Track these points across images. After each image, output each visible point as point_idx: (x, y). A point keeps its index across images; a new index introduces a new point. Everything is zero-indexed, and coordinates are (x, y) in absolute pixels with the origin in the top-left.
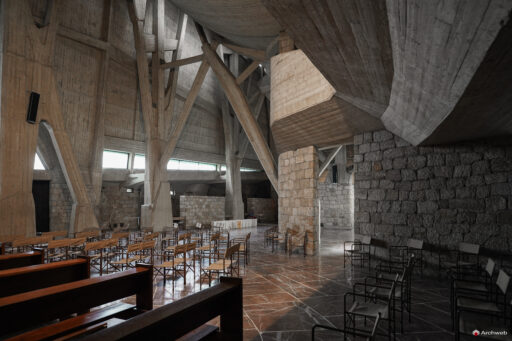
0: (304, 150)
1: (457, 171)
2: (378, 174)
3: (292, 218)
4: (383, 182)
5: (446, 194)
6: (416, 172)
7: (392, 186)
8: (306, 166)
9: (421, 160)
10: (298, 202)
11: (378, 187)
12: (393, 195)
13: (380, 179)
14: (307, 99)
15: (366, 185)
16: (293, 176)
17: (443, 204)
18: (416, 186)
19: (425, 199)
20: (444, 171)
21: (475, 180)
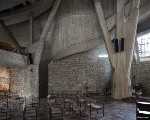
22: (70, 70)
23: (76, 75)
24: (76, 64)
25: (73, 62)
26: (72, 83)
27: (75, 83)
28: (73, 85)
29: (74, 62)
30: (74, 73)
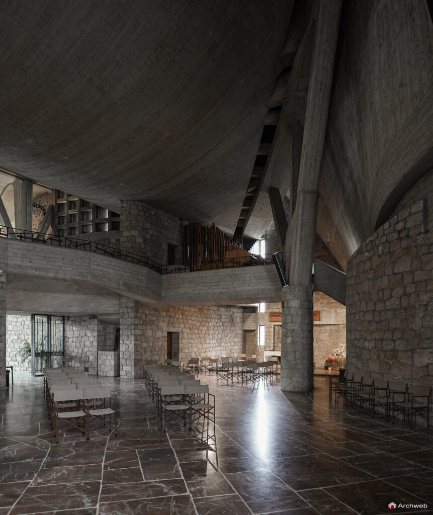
22: (385, 282)
23: (405, 302)
24: (404, 243)
25: (395, 236)
26: (390, 346)
27: (400, 345)
28: (394, 354)
29: (399, 232)
30: (398, 291)
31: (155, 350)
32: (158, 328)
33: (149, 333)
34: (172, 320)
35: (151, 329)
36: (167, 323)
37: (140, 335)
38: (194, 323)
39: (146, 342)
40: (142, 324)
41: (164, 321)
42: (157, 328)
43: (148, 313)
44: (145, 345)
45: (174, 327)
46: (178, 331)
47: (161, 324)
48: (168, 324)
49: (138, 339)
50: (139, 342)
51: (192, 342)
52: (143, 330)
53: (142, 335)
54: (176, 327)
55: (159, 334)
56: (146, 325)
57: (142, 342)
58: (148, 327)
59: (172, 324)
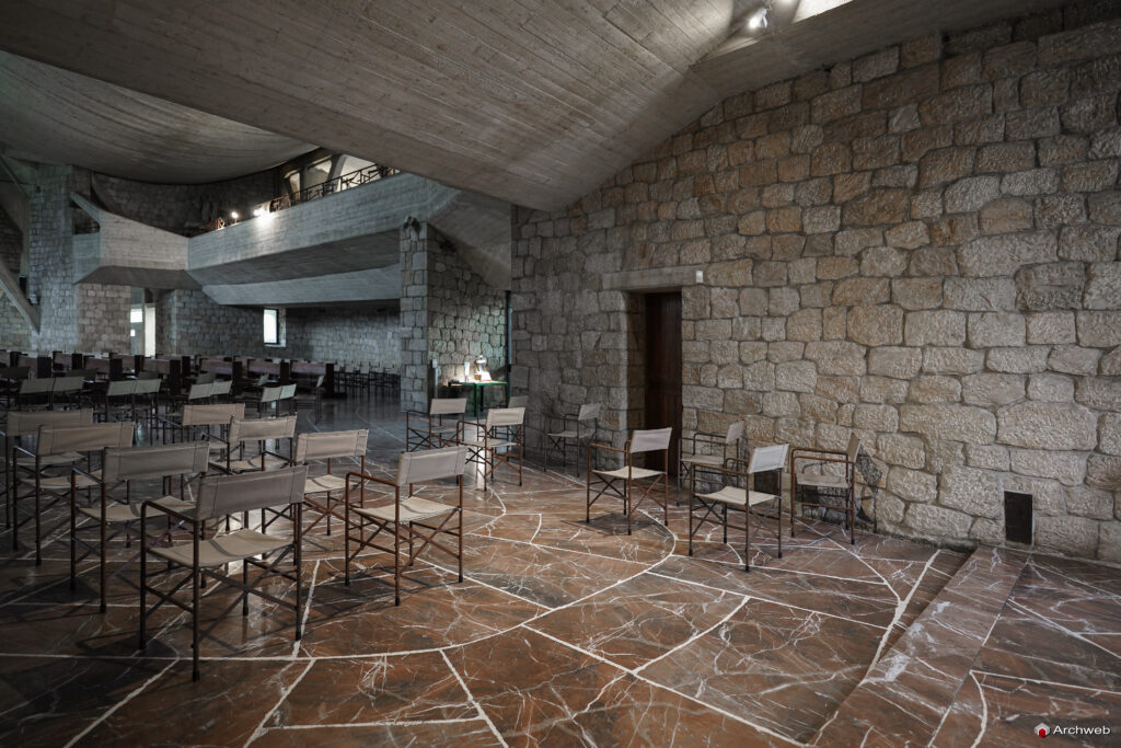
0: (120, 288)
1: (240, 321)
2: (195, 317)
3: (100, 344)
4: (199, 323)
5: (235, 332)
6: (219, 318)
7: (205, 325)
8: (122, 301)
9: (222, 312)
10: (110, 330)
11: (196, 325)
12: (205, 330)
13: (197, 320)
14: (156, 263)
15: (188, 323)
16: (103, 307)
17: (234, 337)
18: (219, 326)
19: (224, 334)
20: (234, 320)
21: (248, 326)
31: (571, 365)
32: (583, 280)
33: (553, 300)
34: (642, 234)
35: (559, 286)
36: (618, 254)
37: (525, 311)
38: (787, 221)
39: (542, 334)
40: (532, 276)
41: (605, 251)
42: (577, 283)
43: (548, 233)
44: (539, 343)
45: (651, 265)
46: (676, 281)
47: (595, 264)
48: (624, 258)
49: (521, 324)
50: (524, 335)
51: (774, 330)
52: (535, 293)
53: (534, 310)
54: (663, 265)
55: (588, 303)
56: (542, 275)
57: (532, 333)
58: (550, 283)
59: (643, 255)
